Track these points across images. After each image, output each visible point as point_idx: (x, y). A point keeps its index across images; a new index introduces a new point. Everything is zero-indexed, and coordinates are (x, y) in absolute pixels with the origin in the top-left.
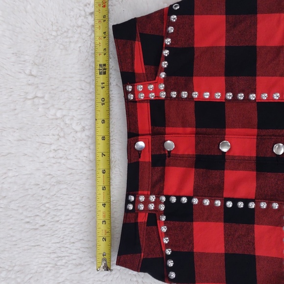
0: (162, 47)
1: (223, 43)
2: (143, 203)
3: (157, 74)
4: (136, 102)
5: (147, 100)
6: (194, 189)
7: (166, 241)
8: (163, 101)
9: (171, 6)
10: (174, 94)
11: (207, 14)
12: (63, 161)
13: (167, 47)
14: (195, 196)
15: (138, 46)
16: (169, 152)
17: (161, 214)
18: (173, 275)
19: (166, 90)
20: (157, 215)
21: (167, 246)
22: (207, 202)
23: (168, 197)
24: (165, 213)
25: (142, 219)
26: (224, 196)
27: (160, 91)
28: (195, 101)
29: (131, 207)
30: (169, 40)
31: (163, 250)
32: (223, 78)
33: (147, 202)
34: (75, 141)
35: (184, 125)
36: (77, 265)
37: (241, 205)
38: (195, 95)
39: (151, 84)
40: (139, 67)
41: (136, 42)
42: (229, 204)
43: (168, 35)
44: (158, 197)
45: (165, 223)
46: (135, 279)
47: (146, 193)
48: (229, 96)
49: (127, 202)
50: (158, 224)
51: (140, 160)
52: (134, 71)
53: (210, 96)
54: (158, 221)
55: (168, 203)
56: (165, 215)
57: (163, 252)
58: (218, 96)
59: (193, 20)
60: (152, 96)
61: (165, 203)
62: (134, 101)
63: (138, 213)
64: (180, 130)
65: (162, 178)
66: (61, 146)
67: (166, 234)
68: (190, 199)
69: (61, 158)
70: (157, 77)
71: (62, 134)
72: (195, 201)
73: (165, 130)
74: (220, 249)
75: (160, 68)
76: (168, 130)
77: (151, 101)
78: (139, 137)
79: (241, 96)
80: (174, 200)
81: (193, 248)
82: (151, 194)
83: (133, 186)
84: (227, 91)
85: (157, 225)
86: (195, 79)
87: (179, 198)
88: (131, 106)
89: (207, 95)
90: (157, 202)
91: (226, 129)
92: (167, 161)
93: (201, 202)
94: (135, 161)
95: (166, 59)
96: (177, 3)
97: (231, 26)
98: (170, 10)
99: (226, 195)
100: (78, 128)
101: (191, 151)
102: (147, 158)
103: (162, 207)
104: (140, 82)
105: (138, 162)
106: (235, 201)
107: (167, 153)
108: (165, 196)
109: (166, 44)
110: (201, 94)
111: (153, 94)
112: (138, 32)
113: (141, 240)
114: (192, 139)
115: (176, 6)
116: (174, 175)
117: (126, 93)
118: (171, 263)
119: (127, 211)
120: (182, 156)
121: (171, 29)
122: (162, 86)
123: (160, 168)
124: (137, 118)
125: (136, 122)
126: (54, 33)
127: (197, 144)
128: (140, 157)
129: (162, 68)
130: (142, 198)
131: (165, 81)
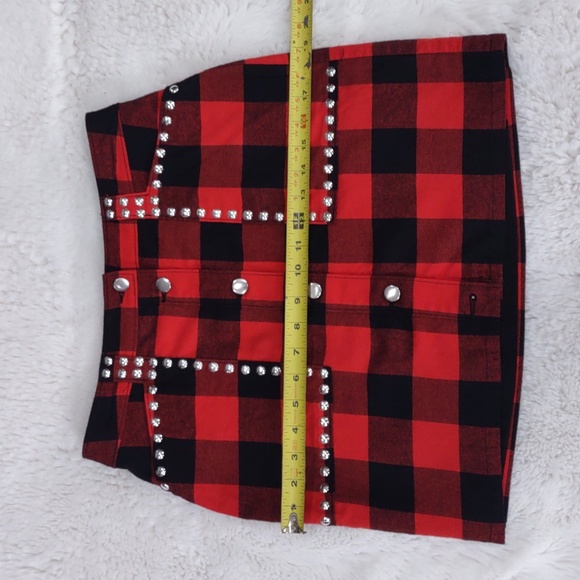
0: (155, 144)
1: (239, 141)
2: (126, 368)
3: (148, 182)
4: (118, 222)
5: (134, 219)
6: (198, 349)
7: (156, 423)
8: (156, 221)
9: (168, 88)
10: (172, 212)
11: (219, 100)
12: (15, 308)
13: (163, 145)
14: (199, 357)
15: (120, 142)
16: (164, 294)
17: (151, 385)
18: (163, 472)
19: (160, 205)
20: (145, 385)
21: (157, 430)
22: (215, 367)
23: (161, 360)
24: (156, 383)
25: (124, 391)
26: (239, 358)
27: (153, 206)
28: (202, 223)
29: (108, 374)
30: (167, 135)
31: (151, 435)
32: (239, 190)
33: (131, 367)
34: (33, 280)
35: (184, 255)
36: (30, 461)
37: (262, 370)
38: (202, 213)
39: (139, 197)
40: (123, 172)
41: (118, 137)
42: (246, 370)
43: (164, 128)
44: (147, 361)
45: (156, 398)
46: (113, 482)
47: (130, 353)
48: (249, 215)
49: (103, 366)
50: (146, 399)
51: (122, 306)
52: (116, 177)
53: (222, 215)
54: (146, 395)
55: (160, 369)
56: (156, 386)
57: (150, 439)
58: (233, 214)
59: (198, 108)
60: (141, 214)
61: (157, 369)
62: (115, 221)
63: (117, 383)
64: (179, 262)
65: (153, 332)
66: (13, 286)
67: (156, 414)
68: (191, 362)
69: (12, 303)
70: (148, 188)
71: (14, 269)
72: (199, 365)
73: (157, 262)
74: (232, 435)
75: (151, 175)
76: (162, 262)
77: (140, 221)
78: (120, 272)
79: (265, 216)
80: (169, 363)
81: (194, 434)
82: (138, 355)
83: (112, 343)
84: (245, 208)
85: (143, 400)
86: (201, 191)
87: (176, 361)
88: (111, 229)
89: (218, 214)
90: (146, 368)
91: (245, 263)
92: (161, 307)
93: (206, 367)
94: (116, 307)
95: (160, 161)
96: (177, 84)
97: (250, 119)
98: (166, 94)
99: (241, 356)
100: (38, 260)
101: (194, 293)
102: (131, 303)
103: (153, 375)
104: (124, 194)
105: (120, 309)
106: (254, 366)
107: (160, 295)
108: (157, 358)
109: (161, 141)
110: (209, 212)
111: (143, 212)
112: (120, 122)
113: (119, 421)
114: (195, 277)
115: (174, 89)
116: (170, 328)
117: (104, 209)
118: (160, 455)
119: (102, 379)
120: (181, 301)
121: (168, 120)
122: (156, 201)
123: (150, 318)
124: (118, 245)
125: (118, 250)
126: (7, 124)
127: (202, 282)
128: (121, 302)
129: (155, 173)
130: (125, 361)
131: (160, 193)
